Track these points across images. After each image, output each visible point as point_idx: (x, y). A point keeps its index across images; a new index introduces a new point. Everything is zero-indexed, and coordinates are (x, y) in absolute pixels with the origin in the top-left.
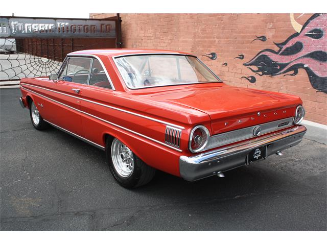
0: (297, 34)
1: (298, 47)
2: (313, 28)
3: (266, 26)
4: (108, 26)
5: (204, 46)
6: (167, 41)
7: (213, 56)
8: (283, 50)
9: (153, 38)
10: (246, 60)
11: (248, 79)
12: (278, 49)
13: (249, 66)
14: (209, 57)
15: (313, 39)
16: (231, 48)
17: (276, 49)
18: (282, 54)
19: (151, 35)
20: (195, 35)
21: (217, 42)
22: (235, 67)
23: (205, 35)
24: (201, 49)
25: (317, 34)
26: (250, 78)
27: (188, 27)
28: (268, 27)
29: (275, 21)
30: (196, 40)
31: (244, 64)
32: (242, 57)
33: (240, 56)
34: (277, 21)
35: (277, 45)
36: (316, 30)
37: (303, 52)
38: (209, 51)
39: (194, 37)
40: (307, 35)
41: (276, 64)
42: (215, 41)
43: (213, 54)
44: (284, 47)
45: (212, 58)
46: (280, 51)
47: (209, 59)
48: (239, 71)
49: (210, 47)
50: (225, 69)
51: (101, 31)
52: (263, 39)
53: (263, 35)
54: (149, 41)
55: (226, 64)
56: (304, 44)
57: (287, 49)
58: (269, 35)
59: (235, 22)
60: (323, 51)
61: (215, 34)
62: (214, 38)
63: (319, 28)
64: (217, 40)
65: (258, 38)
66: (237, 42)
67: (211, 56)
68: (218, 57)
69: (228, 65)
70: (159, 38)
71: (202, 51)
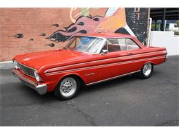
0: (74, 24)
2: (80, 22)
7: (20, 36)
8: (68, 30)
12: (66, 30)
15: (80, 26)
18: (68, 32)
23: (10, 23)
28: (59, 20)
29: (62, 17)
31: (46, 38)
33: (43, 34)
34: (64, 18)
35: (65, 28)
38: (16, 33)
40: (78, 24)
41: (65, 36)
47: (16, 38)
49: (16, 30)
53: (57, 24)
56: (77, 28)
57: (70, 29)
58: (60, 24)
59: (37, 16)
60: (84, 30)
62: (20, 25)
63: (82, 22)
64: (22, 26)
65: (54, 25)
67: (17, 36)
68: (24, 36)
69: (34, 40)
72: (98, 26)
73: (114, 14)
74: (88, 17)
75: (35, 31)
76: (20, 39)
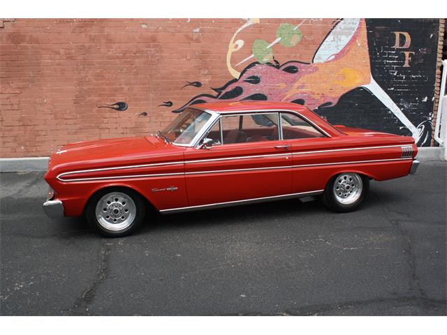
0: (235, 80)
1: (238, 91)
2: (251, 75)
3: (200, 73)
5: (100, 95)
7: (121, 106)
8: (222, 94)
10: (174, 107)
12: (217, 93)
14: (113, 108)
15: (252, 85)
17: (215, 94)
18: (222, 98)
20: (81, 82)
22: (160, 115)
23: (103, 81)
24: (96, 99)
25: (255, 80)
27: (63, 70)
28: (202, 73)
29: (210, 67)
30: (85, 88)
31: (173, 112)
32: (169, 104)
33: (167, 103)
34: (212, 68)
35: (215, 90)
36: (253, 77)
37: (244, 96)
38: (113, 100)
39: (79, 84)
40: (246, 81)
42: (122, 88)
43: (121, 104)
44: (224, 92)
45: (119, 109)
46: (219, 95)
47: (114, 110)
48: (167, 119)
49: (113, 95)
50: (146, 119)
52: (198, 84)
53: (197, 81)
55: (145, 114)
56: (244, 89)
57: (227, 93)
58: (205, 81)
59: (154, 66)
60: (261, 93)
61: (122, 80)
62: (121, 85)
63: (256, 75)
64: (126, 88)
65: (191, 84)
66: (160, 88)
67: (116, 106)
68: (130, 107)
69: (148, 115)
71: (99, 101)
72: (296, 85)
73: (338, 56)
74: (269, 64)
75: (151, 95)
76: (122, 113)
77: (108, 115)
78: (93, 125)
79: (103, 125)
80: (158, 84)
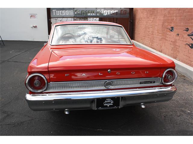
4: (125, 11)
5: (168, 23)
6: (152, 20)
9: (146, 18)
10: (189, 32)
11: (189, 46)
13: (191, 37)
16: (182, 23)
19: (145, 16)
21: (175, 20)
22: (183, 36)
23: (169, 15)
24: (167, 24)
26: (191, 45)
31: (188, 35)
32: (187, 30)
33: (187, 29)
38: (171, 26)
39: (164, 17)
42: (174, 19)
43: (172, 28)
45: (171, 31)
48: (185, 40)
49: (171, 23)
50: (178, 38)
51: (121, 14)
54: (144, 20)
55: (178, 35)
62: (174, 17)
66: (186, 19)
67: (171, 29)
68: (174, 30)
70: (148, 18)
71: (167, 26)
76: (172, 33)
77: (168, 33)
78: (164, 37)
79: (167, 38)
80: (185, 17)
